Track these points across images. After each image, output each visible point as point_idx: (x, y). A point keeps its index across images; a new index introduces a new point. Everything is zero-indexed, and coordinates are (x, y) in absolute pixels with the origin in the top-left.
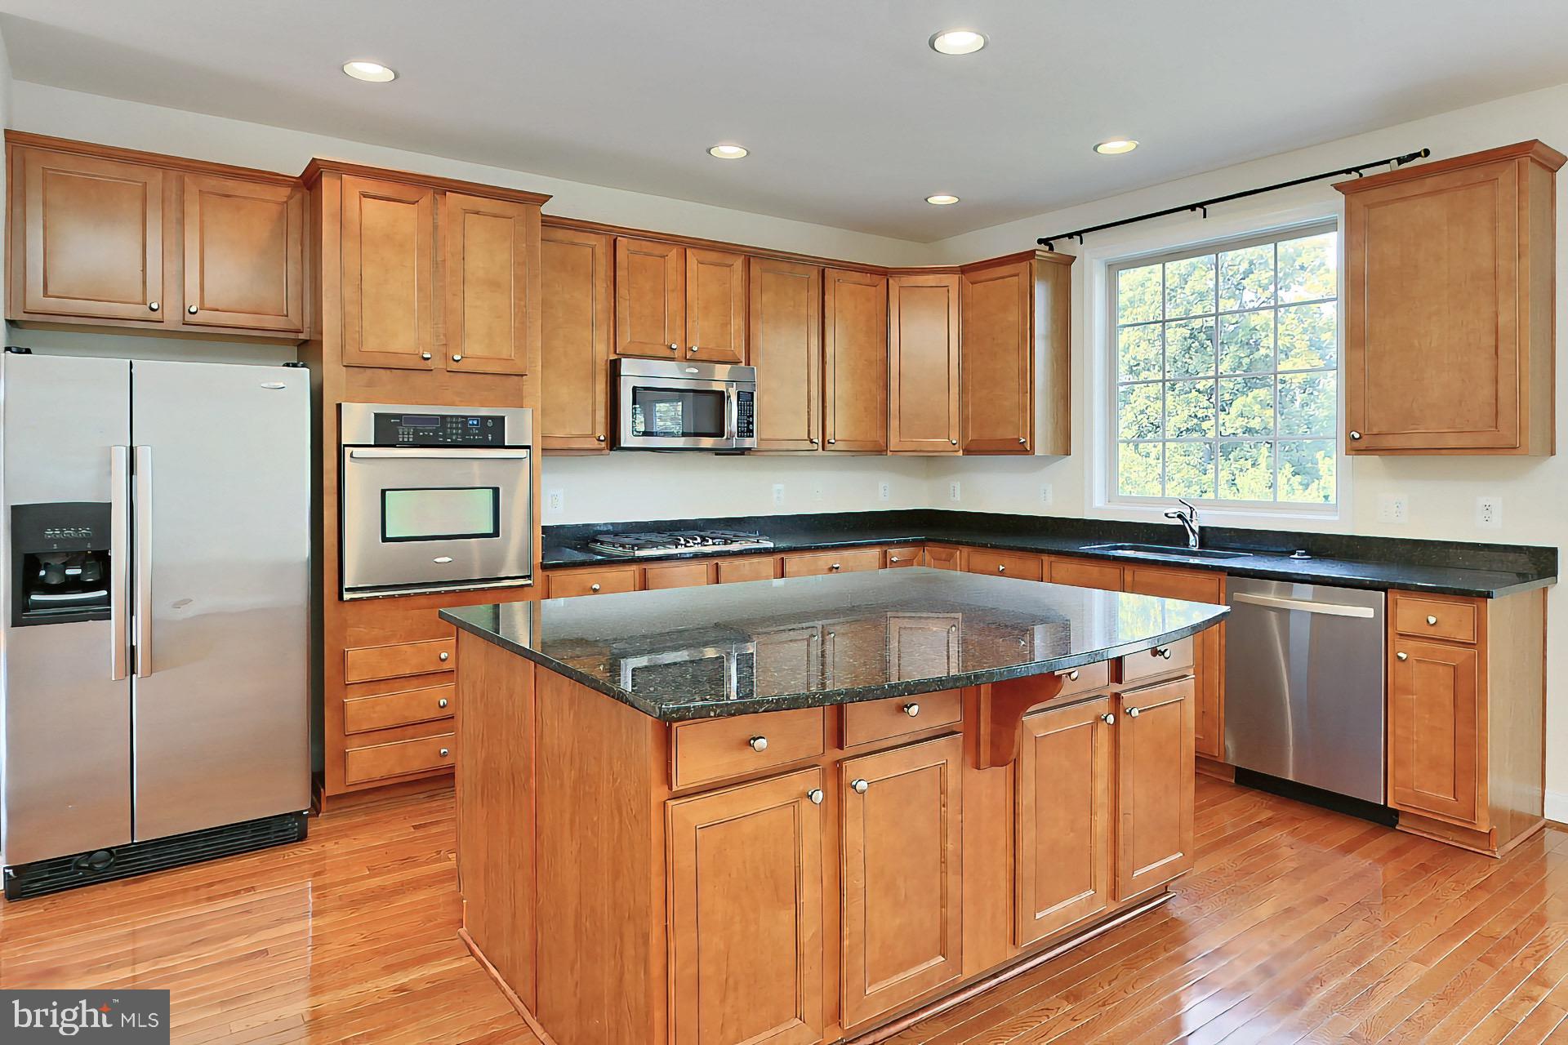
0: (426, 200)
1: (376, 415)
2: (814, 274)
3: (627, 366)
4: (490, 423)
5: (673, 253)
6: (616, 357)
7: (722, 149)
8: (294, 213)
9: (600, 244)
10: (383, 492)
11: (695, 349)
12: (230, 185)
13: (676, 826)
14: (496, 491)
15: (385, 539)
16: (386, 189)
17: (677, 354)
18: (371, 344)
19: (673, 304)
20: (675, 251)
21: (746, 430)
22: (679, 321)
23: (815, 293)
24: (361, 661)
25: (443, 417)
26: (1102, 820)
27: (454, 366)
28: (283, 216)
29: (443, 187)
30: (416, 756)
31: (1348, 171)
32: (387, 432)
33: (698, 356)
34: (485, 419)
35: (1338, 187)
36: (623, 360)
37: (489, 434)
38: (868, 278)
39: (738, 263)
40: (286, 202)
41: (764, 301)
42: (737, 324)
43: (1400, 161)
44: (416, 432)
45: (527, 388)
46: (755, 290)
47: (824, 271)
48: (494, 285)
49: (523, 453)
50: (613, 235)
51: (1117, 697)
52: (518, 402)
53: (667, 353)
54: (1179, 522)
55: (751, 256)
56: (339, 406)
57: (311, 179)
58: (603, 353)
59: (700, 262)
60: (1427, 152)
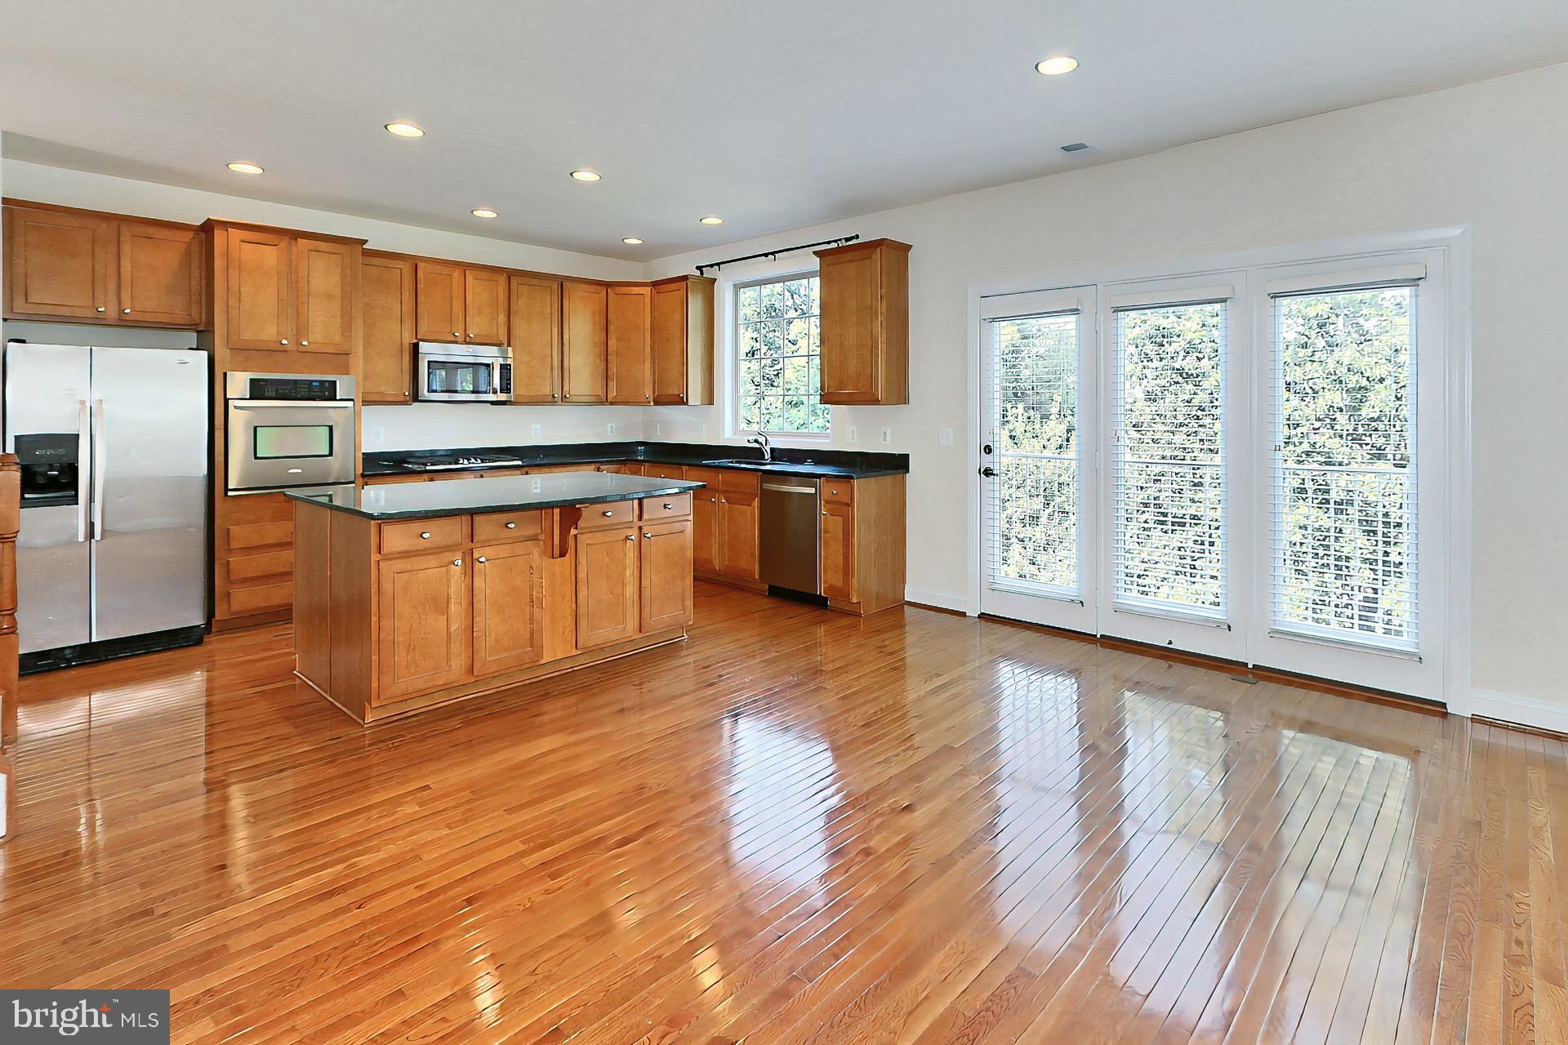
0: (284, 243)
1: (251, 379)
2: (555, 286)
3: (424, 347)
4: (327, 385)
5: (456, 274)
6: (415, 341)
7: (480, 211)
8: (195, 248)
9: (406, 268)
10: (255, 428)
11: (471, 336)
12: (152, 231)
13: (383, 571)
14: (331, 428)
15: (256, 458)
16: (257, 236)
17: (458, 340)
18: (247, 335)
19: (457, 307)
20: (457, 272)
21: (506, 388)
22: (461, 317)
23: (556, 298)
24: (240, 534)
25: (295, 381)
26: (631, 590)
27: (303, 349)
28: (188, 253)
29: (295, 235)
30: (274, 595)
31: (829, 243)
32: (258, 390)
33: (473, 341)
34: (322, 382)
35: (815, 253)
36: (420, 343)
37: (327, 391)
38: (593, 288)
39: (502, 279)
40: (189, 243)
41: (520, 304)
42: (502, 318)
43: (847, 240)
44: (277, 391)
45: (352, 363)
46: (514, 297)
47: (561, 285)
48: (330, 297)
49: (350, 404)
50: (414, 262)
51: (640, 528)
52: (345, 370)
53: (453, 339)
54: (757, 446)
55: (511, 274)
56: (225, 374)
57: (208, 227)
58: (408, 339)
59: (474, 279)
60: (857, 237)
